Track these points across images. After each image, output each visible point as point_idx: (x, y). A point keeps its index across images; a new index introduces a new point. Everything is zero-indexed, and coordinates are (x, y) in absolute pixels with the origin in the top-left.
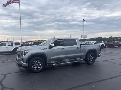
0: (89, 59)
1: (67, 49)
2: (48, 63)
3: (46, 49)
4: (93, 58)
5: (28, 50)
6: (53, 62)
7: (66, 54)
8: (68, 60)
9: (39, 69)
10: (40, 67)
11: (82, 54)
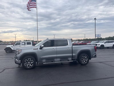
0: (82, 60)
1: (58, 50)
2: (38, 61)
3: (37, 49)
4: (86, 59)
5: (21, 50)
6: (44, 61)
7: (57, 54)
8: (59, 60)
9: (30, 66)
10: (31, 65)
11: (73, 54)
